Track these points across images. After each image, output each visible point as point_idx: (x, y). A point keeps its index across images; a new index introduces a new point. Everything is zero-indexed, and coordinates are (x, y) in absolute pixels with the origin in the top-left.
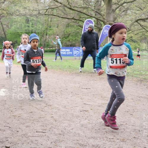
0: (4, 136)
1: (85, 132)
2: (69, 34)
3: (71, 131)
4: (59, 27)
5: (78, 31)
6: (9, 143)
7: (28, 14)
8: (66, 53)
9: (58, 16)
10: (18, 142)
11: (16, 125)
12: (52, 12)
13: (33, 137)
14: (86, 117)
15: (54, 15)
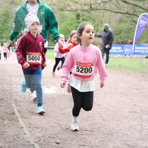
0: (54, 132)
1: (134, 133)
2: (122, 31)
3: (120, 131)
4: (110, 23)
5: (131, 26)
6: (58, 139)
7: (79, 9)
8: (117, 51)
9: (111, 11)
10: (67, 139)
11: (65, 122)
12: (104, 6)
13: (81, 135)
14: (135, 119)
15: (106, 10)
